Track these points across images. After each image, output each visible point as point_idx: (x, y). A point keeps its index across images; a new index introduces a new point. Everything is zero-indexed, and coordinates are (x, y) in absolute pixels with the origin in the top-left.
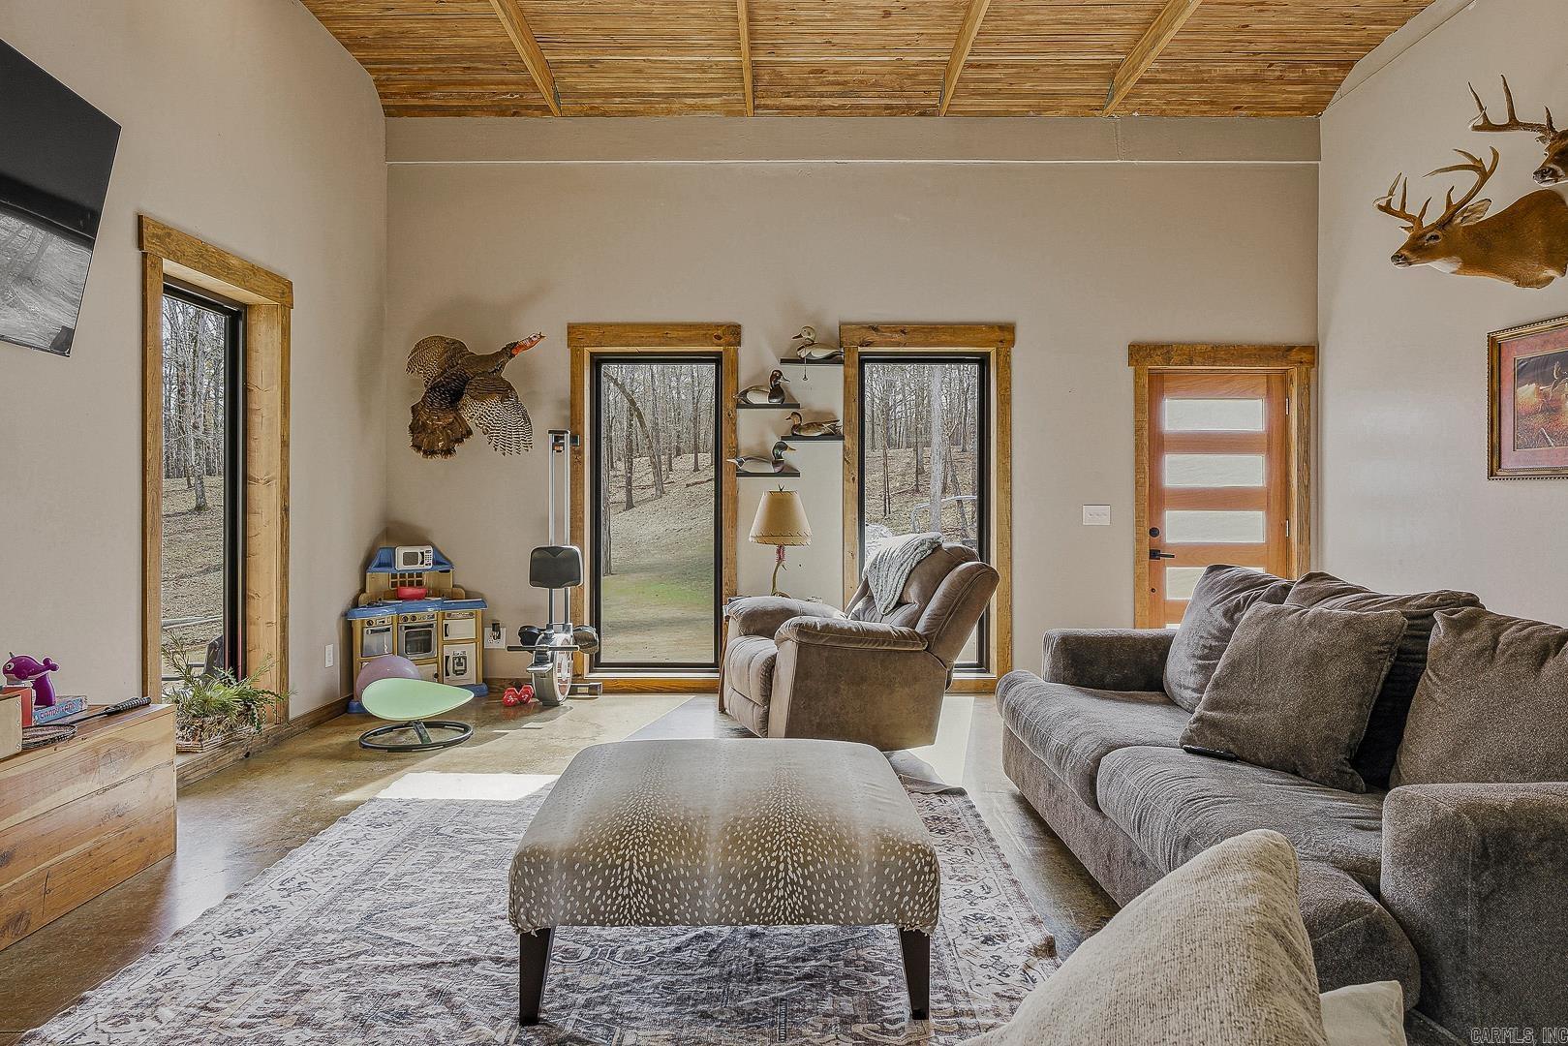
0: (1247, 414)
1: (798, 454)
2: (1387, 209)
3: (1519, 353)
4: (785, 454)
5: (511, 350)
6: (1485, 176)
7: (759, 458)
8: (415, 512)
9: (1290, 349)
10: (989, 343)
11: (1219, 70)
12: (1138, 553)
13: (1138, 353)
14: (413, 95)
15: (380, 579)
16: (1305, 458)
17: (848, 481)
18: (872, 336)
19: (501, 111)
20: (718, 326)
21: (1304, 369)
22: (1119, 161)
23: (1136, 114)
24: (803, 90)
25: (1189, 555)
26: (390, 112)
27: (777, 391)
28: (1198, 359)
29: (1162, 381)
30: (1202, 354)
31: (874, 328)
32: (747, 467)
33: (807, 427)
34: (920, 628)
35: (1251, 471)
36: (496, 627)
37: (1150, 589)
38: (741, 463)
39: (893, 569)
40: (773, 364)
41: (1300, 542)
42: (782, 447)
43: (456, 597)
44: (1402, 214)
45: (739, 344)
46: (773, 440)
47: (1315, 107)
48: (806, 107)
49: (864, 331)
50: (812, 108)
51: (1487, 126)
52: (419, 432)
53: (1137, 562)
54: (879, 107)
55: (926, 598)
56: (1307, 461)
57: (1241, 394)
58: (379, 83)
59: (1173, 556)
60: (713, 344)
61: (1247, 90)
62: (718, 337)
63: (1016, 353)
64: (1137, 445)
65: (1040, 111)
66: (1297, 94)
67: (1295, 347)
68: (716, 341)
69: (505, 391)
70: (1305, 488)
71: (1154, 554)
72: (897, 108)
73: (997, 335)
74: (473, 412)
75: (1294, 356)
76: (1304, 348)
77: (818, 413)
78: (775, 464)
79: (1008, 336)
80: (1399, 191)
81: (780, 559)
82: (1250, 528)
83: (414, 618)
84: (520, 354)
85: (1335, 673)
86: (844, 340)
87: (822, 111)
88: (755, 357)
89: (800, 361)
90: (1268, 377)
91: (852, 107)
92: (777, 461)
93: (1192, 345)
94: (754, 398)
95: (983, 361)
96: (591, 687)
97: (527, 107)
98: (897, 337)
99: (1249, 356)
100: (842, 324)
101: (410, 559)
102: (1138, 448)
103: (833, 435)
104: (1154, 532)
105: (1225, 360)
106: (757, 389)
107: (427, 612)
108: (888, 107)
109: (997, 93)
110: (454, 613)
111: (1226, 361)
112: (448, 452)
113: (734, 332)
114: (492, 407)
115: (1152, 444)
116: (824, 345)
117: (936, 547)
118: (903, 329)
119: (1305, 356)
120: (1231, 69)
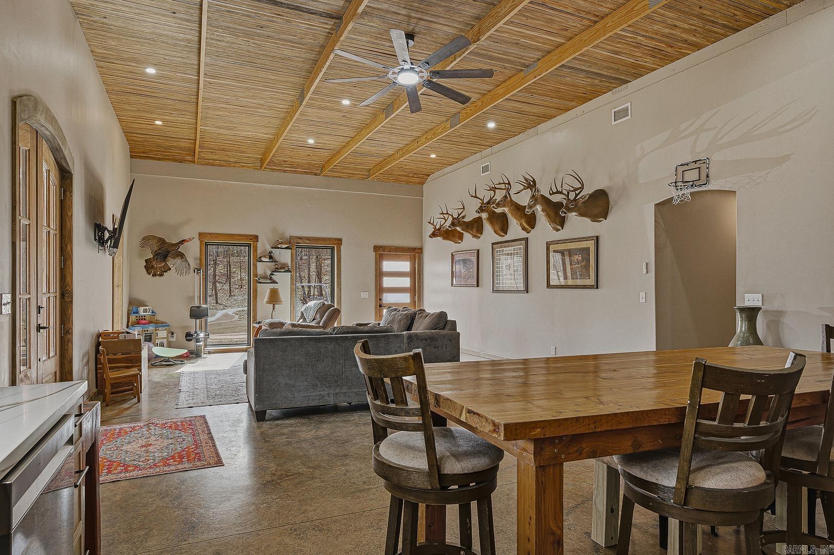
0: (405, 266)
1: (277, 276)
2: (430, 223)
3: (457, 258)
4: (273, 276)
5: (182, 242)
6: (446, 221)
7: (265, 277)
8: (140, 295)
9: (416, 249)
10: (335, 244)
11: (397, 173)
12: (376, 306)
13: (376, 248)
14: (143, 153)
15: (133, 318)
16: (419, 279)
18: (300, 241)
19: (175, 160)
20: (251, 235)
21: (419, 255)
22: (371, 193)
23: (376, 181)
24: (280, 165)
25: (389, 307)
26: (132, 157)
27: (271, 257)
28: (392, 251)
29: (382, 257)
30: (393, 249)
31: (300, 238)
32: (261, 281)
33: (281, 268)
34: (321, 324)
35: (406, 282)
36: (172, 333)
37: (379, 315)
38: (259, 279)
39: (312, 310)
40: (269, 249)
41: (418, 302)
42: (272, 274)
43: (159, 324)
44: (433, 224)
45: (257, 241)
46: (269, 273)
47: (422, 183)
49: (297, 239)
50: (282, 170)
51: (443, 213)
52: (149, 267)
53: (376, 308)
54: (302, 172)
55: (322, 318)
56: (420, 279)
57: (403, 260)
58: (130, 148)
59: (385, 307)
61: (405, 178)
62: (251, 239)
63: (342, 247)
65: (349, 177)
66: (417, 180)
68: (249, 240)
69: (182, 255)
70: (419, 287)
71: (381, 306)
72: (308, 172)
73: (337, 242)
74: (171, 262)
75: (417, 251)
76: (419, 249)
77: (283, 264)
78: (270, 279)
79: (340, 242)
80: (432, 219)
81: (274, 309)
82: (405, 298)
83: (148, 330)
84: (186, 244)
85: (402, 323)
86: (291, 242)
87: (285, 171)
88: (263, 245)
89: (278, 248)
90: (410, 256)
92: (271, 279)
93: (390, 247)
94: (263, 259)
95: (333, 249)
96: (209, 352)
97: (185, 161)
98: (307, 241)
99: (405, 250)
100: (291, 237)
101: (145, 311)
102: (376, 276)
103: (288, 271)
104: (380, 300)
105: (399, 251)
106: (265, 257)
107: (151, 328)
108: (305, 172)
109: (338, 172)
110: (160, 328)
112: (161, 275)
113: (256, 238)
114: (178, 261)
115: (380, 274)
116: (285, 243)
117: (324, 304)
118: (309, 239)
119: (420, 251)
120: (400, 173)
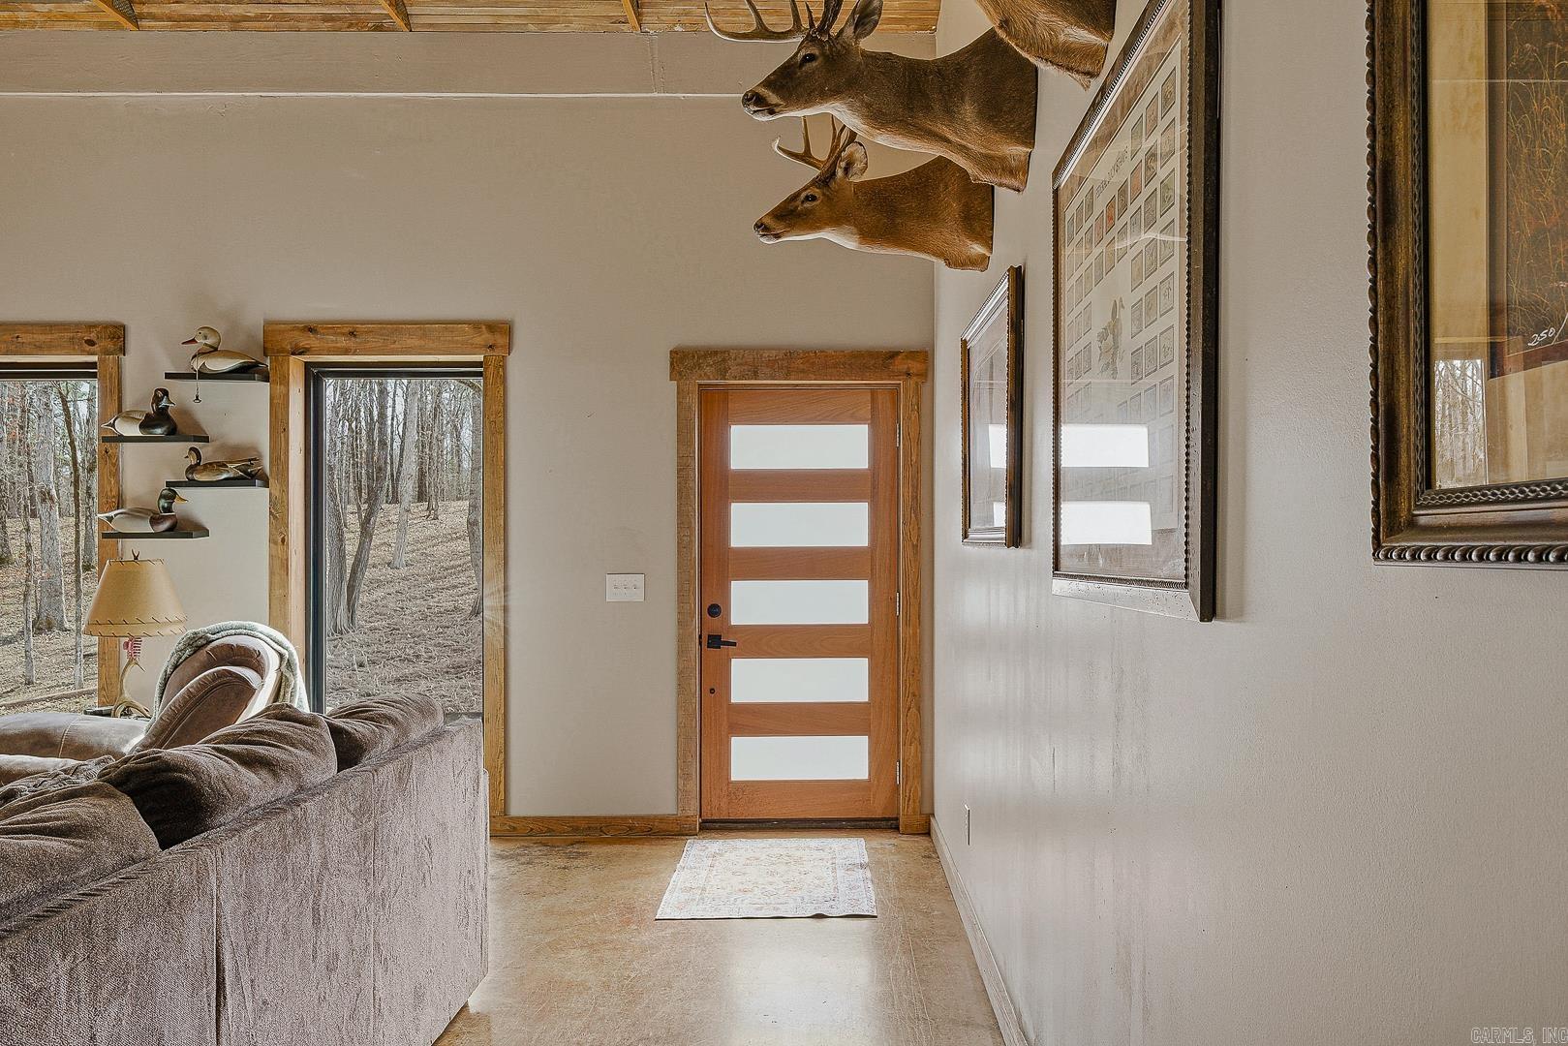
0: (845, 443)
4: (172, 505)
7: (135, 513)
9: (893, 355)
10: (491, 350)
12: (684, 641)
13: (683, 361)
16: (914, 507)
17: (276, 543)
18: (308, 341)
20: (91, 326)
21: (913, 386)
22: (656, 95)
23: (678, 28)
25: (763, 643)
27: (160, 418)
28: (767, 371)
29: (726, 400)
30: (772, 363)
31: (310, 329)
32: (118, 525)
35: (850, 524)
38: (111, 520)
40: (159, 380)
42: (171, 496)
45: (123, 350)
48: (209, 18)
49: (296, 333)
50: (219, 19)
53: (683, 653)
54: (314, 18)
57: (837, 417)
59: (734, 644)
60: (83, 352)
62: (91, 343)
63: (510, 363)
64: (679, 491)
67: (898, 353)
68: (88, 348)
70: (912, 548)
71: (715, 641)
72: (340, 19)
73: (486, 337)
75: (900, 365)
76: (913, 355)
77: (232, 447)
78: (161, 520)
79: (501, 340)
86: (269, 345)
87: (236, 23)
88: (139, 370)
89: (190, 376)
90: (873, 393)
91: (276, 17)
92: (164, 516)
93: (756, 351)
94: (129, 429)
98: (343, 342)
99: (835, 366)
100: (268, 323)
103: (249, 476)
104: (714, 610)
105: (803, 371)
106: (127, 416)
108: (327, 18)
111: (804, 373)
113: (116, 335)
115: (708, 488)
116: (229, 354)
118: (352, 331)
119: (915, 366)
